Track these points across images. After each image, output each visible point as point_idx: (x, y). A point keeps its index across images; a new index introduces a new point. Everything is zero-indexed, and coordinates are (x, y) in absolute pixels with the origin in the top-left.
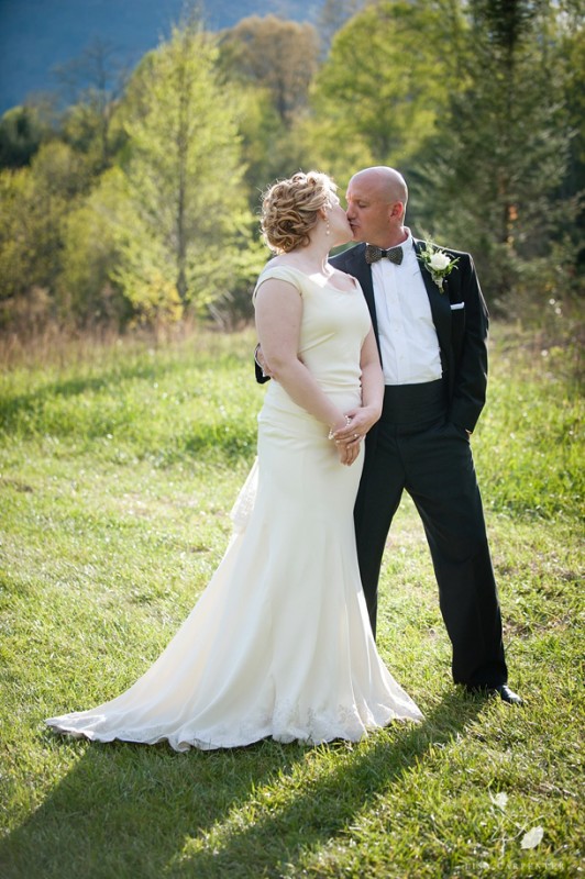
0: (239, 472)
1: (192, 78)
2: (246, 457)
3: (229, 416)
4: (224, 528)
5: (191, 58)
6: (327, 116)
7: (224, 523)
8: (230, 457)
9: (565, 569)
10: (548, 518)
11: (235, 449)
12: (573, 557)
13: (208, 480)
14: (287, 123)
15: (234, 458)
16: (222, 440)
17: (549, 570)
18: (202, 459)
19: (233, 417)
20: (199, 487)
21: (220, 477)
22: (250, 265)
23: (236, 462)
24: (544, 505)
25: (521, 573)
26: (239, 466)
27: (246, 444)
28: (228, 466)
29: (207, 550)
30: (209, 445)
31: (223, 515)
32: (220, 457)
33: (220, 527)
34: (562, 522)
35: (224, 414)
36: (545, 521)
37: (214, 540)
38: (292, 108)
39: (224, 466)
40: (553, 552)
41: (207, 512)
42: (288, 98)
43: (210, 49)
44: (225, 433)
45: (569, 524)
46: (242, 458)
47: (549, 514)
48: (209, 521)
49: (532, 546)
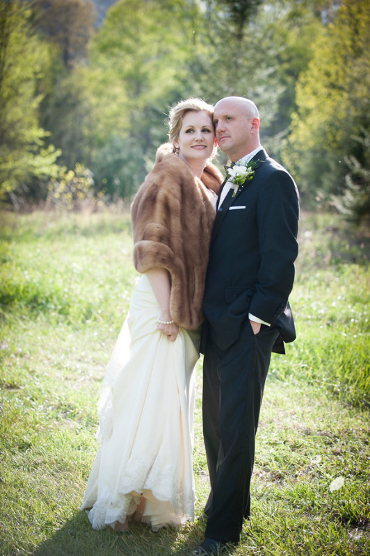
0: (39, 324)
1: (11, 29)
2: (45, 312)
3: (32, 279)
4: (31, 369)
5: (11, 15)
6: (100, 65)
7: (30, 366)
8: (32, 311)
9: (303, 425)
10: (283, 381)
11: (35, 305)
12: (307, 415)
13: (15, 328)
14: (69, 68)
15: (35, 313)
16: (26, 297)
17: (290, 425)
18: (10, 312)
19: (35, 281)
20: (9, 333)
21: (24, 327)
22: (41, 166)
23: (37, 316)
24: (278, 370)
25: (269, 426)
26: (39, 319)
27: (44, 302)
28: (30, 318)
29: (18, 388)
30: (16, 301)
31: (29, 359)
32: (25, 311)
33: (27, 369)
34: (293, 384)
35: (28, 277)
36: (280, 382)
37: (24, 380)
38: (73, 58)
39: (27, 318)
40: (292, 410)
41: (16, 355)
42: (71, 51)
43: (26, 10)
44: (28, 292)
45: (301, 387)
46: (41, 314)
47: (283, 376)
48: (18, 363)
49: (274, 404)
